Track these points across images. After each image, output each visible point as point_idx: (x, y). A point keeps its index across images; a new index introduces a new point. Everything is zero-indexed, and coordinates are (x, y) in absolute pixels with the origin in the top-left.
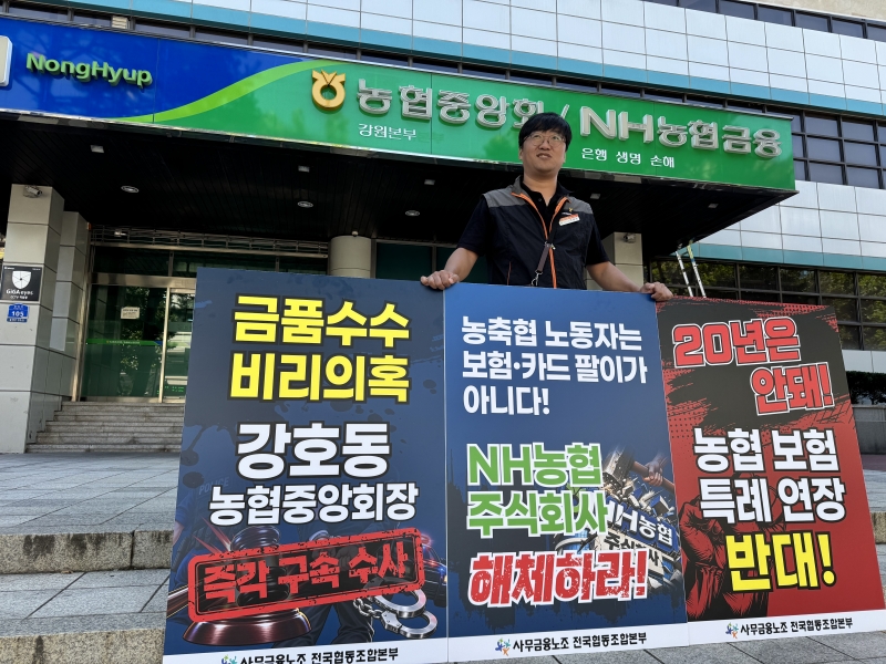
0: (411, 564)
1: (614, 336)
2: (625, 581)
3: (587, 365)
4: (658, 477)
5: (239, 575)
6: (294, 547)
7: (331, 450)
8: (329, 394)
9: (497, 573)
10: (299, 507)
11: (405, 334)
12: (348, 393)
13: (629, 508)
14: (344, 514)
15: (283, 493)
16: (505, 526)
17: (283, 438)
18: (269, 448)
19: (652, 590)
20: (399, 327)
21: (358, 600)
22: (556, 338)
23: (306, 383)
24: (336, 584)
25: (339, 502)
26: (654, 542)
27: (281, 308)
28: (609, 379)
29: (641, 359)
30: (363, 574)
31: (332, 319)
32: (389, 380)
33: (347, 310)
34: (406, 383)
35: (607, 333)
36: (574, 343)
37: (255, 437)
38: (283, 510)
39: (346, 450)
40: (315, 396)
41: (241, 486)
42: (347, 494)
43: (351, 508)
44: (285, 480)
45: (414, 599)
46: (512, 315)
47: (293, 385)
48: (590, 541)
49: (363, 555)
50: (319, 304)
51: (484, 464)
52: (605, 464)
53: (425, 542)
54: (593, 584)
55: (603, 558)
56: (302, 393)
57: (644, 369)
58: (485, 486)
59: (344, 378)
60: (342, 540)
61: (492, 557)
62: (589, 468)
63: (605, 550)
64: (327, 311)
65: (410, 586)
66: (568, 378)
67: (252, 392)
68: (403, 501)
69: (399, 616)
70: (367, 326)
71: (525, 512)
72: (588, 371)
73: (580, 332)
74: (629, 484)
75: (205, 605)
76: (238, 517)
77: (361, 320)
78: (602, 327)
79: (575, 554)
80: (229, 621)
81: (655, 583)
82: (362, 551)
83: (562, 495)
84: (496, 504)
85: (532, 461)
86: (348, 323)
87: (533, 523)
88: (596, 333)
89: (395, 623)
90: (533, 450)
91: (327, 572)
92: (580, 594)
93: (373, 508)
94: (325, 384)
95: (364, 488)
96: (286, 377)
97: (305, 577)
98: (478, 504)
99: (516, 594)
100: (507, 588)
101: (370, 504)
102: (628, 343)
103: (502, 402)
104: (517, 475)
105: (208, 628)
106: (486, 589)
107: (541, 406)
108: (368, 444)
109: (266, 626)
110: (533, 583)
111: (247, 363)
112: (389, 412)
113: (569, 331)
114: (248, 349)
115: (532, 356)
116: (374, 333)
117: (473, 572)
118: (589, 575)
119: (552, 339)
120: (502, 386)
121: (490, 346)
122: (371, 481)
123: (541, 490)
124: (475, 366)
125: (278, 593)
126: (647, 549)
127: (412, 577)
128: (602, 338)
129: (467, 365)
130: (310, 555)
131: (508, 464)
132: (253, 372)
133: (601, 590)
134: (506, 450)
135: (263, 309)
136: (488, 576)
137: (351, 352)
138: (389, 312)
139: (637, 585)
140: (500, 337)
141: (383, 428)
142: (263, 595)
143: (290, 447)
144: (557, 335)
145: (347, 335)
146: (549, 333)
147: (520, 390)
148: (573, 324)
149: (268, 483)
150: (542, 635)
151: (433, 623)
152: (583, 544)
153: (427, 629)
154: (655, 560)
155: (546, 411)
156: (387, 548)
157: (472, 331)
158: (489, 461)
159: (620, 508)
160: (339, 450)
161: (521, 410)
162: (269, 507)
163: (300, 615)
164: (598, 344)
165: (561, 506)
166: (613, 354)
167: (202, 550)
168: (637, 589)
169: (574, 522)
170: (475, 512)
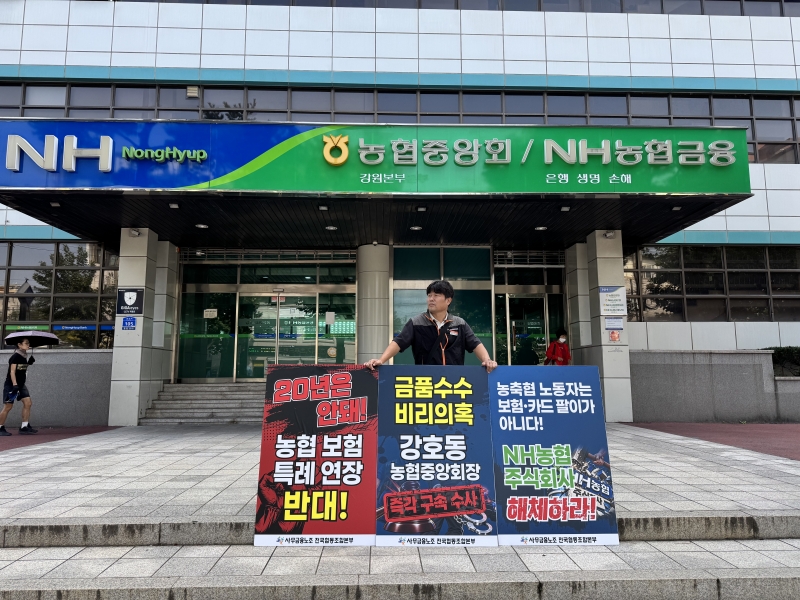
0: (479, 501)
1: (576, 389)
2: (585, 512)
3: (562, 404)
4: (601, 461)
5: (404, 502)
6: (427, 491)
7: (440, 448)
8: (437, 421)
9: (520, 506)
10: (428, 473)
11: (470, 392)
12: (445, 421)
13: (586, 476)
14: (447, 477)
15: (420, 467)
16: (523, 484)
17: (419, 442)
18: (413, 446)
19: (598, 517)
20: (467, 389)
21: (456, 516)
22: (545, 391)
23: (427, 417)
24: (446, 508)
25: (445, 471)
26: (600, 493)
27: (414, 382)
28: (574, 411)
29: (592, 401)
30: (458, 504)
31: (437, 386)
32: (464, 414)
33: (443, 381)
34: (472, 416)
35: (573, 388)
36: (555, 393)
37: (406, 441)
38: (421, 474)
39: (446, 448)
40: (431, 422)
41: (402, 463)
42: (448, 468)
43: (450, 474)
44: (420, 461)
45: (481, 517)
46: (522, 381)
47: (422, 417)
48: (566, 492)
49: (457, 496)
50: (430, 379)
51: (511, 455)
52: (573, 454)
53: (485, 491)
54: (568, 513)
55: (573, 500)
56: (425, 421)
57: (593, 406)
58: (512, 465)
59: (443, 414)
60: (448, 489)
61: (517, 498)
62: (565, 456)
63: (574, 496)
64: (434, 382)
65: (479, 511)
66: (552, 411)
67: (404, 421)
68: (474, 472)
69: (475, 524)
70: (453, 388)
71: (532, 477)
72: (563, 408)
73: (558, 388)
74: (586, 465)
75: (392, 515)
76: (402, 477)
77: (450, 386)
78: (570, 385)
79: (558, 498)
80: (402, 522)
81: (600, 513)
82: (456, 494)
83: (551, 469)
84: (519, 474)
85: (536, 453)
86: (444, 387)
87: (537, 483)
88: (566, 388)
89: (473, 527)
90: (535, 448)
91: (441, 502)
92: (561, 517)
93: (460, 475)
94: (435, 417)
95: (455, 466)
96: (418, 414)
97: (432, 505)
98: (509, 473)
99: (529, 516)
100: (525, 513)
101: (458, 472)
102: (584, 392)
103: (519, 424)
104: (528, 460)
105: (393, 525)
106: (515, 513)
107: (539, 426)
108: (456, 445)
109: (417, 525)
110: (538, 511)
111: (401, 408)
112: (465, 430)
113: (552, 387)
114: (402, 401)
115: (533, 401)
116: (456, 392)
117: (508, 505)
118: (566, 508)
119: (543, 392)
120: (518, 416)
121: (511, 396)
122: (459, 462)
123: (540, 467)
124: (504, 407)
125: (421, 511)
126: (596, 497)
127: (479, 507)
128: (570, 391)
129: (500, 406)
130: (434, 495)
131: (523, 455)
132: (404, 411)
133: (572, 516)
134: (522, 448)
135: (406, 383)
136: (515, 507)
137: (446, 401)
138: (462, 382)
139: (591, 514)
140: (516, 392)
141: (462, 437)
142: (415, 512)
143: (422, 445)
144: (546, 389)
145: (443, 393)
146: (542, 389)
147: (528, 418)
148: (554, 384)
149: (414, 462)
150: (543, 536)
151: (491, 528)
152: (562, 493)
153: (488, 531)
154: (600, 502)
155: (542, 428)
156: (467, 493)
157: (502, 389)
158: (513, 453)
159: (581, 476)
160: (443, 447)
161: (529, 428)
162: (415, 473)
163: (431, 521)
164: (568, 394)
165: (551, 475)
166: (576, 398)
167: (389, 491)
168: (590, 516)
169: (557, 483)
170: (508, 477)
